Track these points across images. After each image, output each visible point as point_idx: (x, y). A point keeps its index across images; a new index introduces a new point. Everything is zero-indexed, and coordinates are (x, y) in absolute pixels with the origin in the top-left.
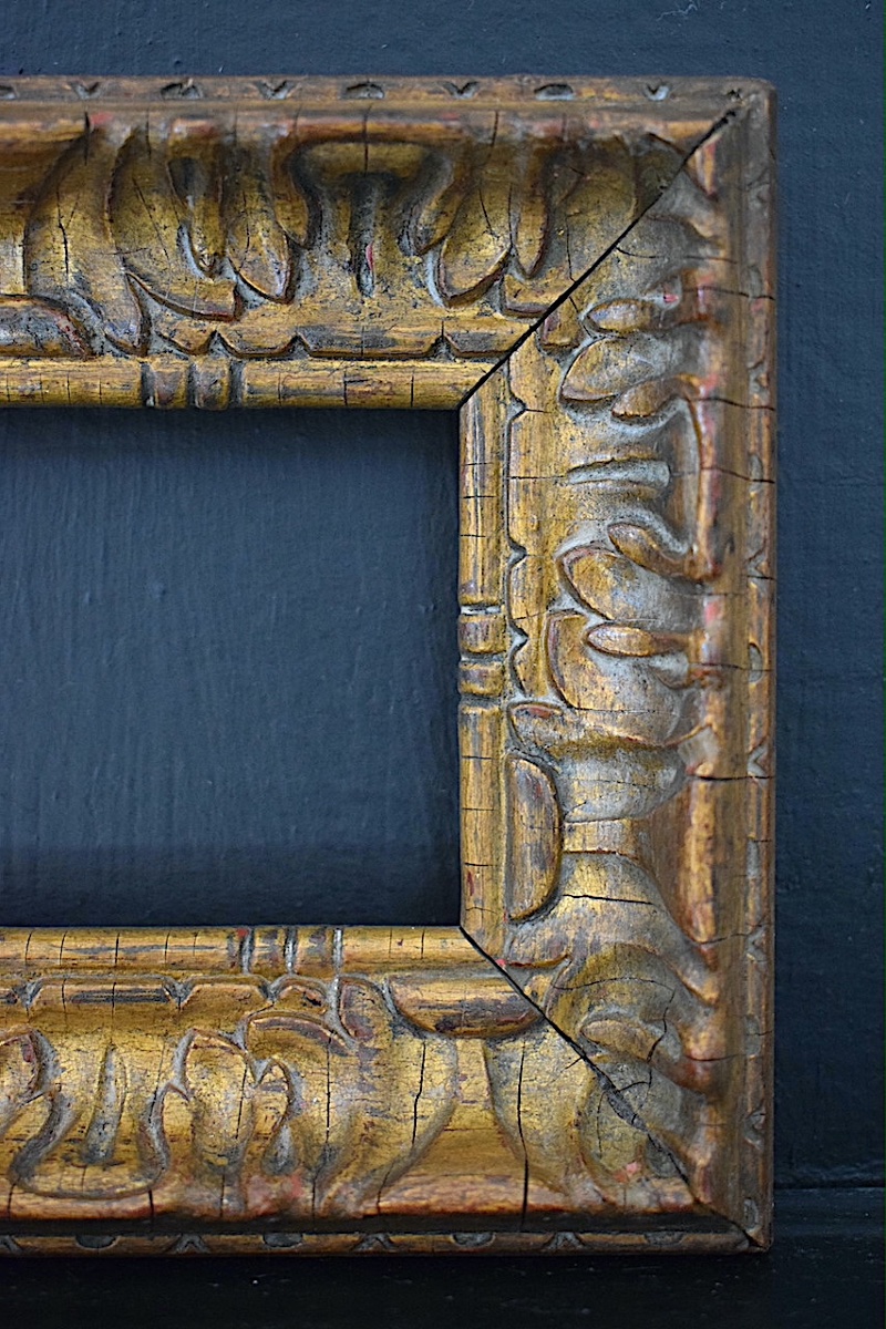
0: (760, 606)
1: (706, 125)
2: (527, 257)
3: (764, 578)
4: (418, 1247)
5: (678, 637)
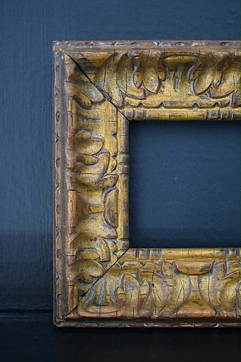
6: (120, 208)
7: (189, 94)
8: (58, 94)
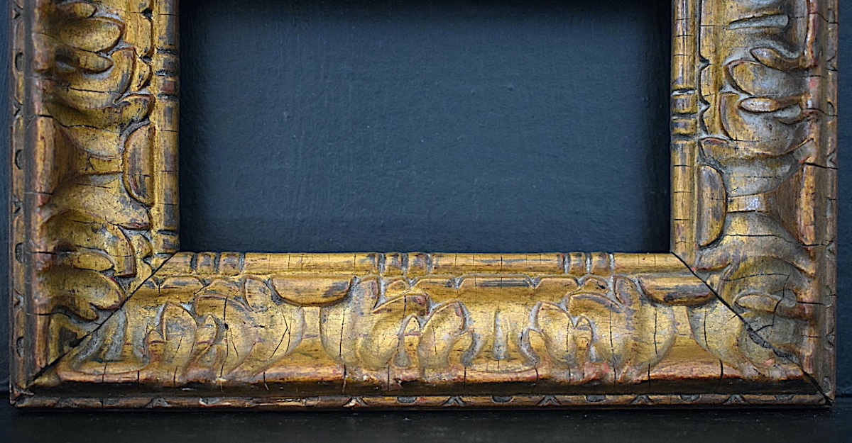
0: (833, 84)
3: (834, 70)
4: (663, 402)
5: (795, 98)
6: (158, 166)
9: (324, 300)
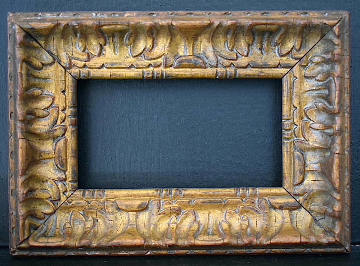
0: (348, 119)
1: (336, 21)
2: (297, 48)
3: (348, 113)
4: (278, 252)
5: (331, 125)
6: (69, 155)
7: (127, 57)
8: (11, 58)
9: (137, 209)
